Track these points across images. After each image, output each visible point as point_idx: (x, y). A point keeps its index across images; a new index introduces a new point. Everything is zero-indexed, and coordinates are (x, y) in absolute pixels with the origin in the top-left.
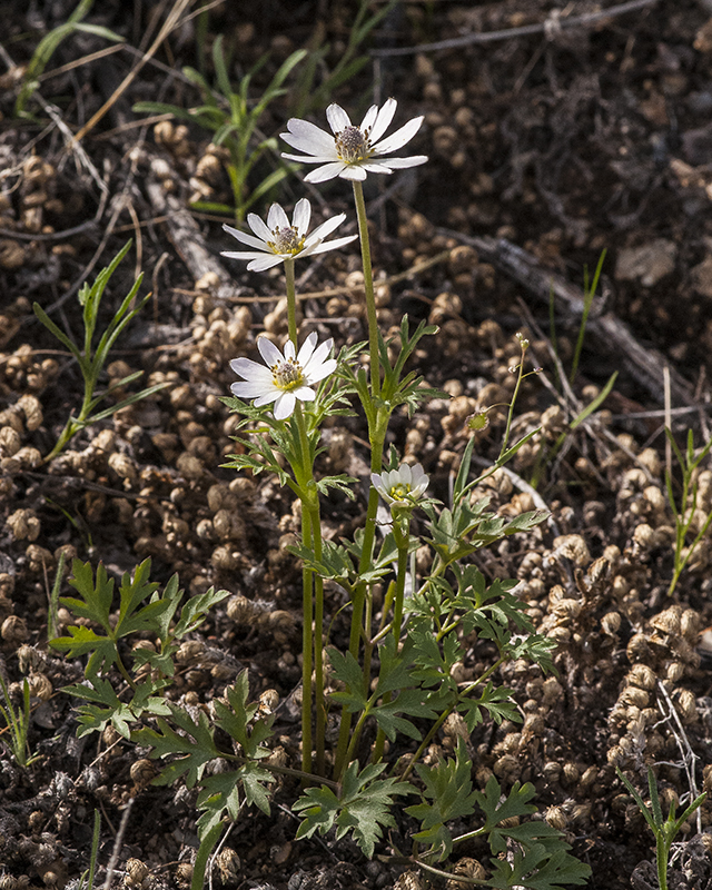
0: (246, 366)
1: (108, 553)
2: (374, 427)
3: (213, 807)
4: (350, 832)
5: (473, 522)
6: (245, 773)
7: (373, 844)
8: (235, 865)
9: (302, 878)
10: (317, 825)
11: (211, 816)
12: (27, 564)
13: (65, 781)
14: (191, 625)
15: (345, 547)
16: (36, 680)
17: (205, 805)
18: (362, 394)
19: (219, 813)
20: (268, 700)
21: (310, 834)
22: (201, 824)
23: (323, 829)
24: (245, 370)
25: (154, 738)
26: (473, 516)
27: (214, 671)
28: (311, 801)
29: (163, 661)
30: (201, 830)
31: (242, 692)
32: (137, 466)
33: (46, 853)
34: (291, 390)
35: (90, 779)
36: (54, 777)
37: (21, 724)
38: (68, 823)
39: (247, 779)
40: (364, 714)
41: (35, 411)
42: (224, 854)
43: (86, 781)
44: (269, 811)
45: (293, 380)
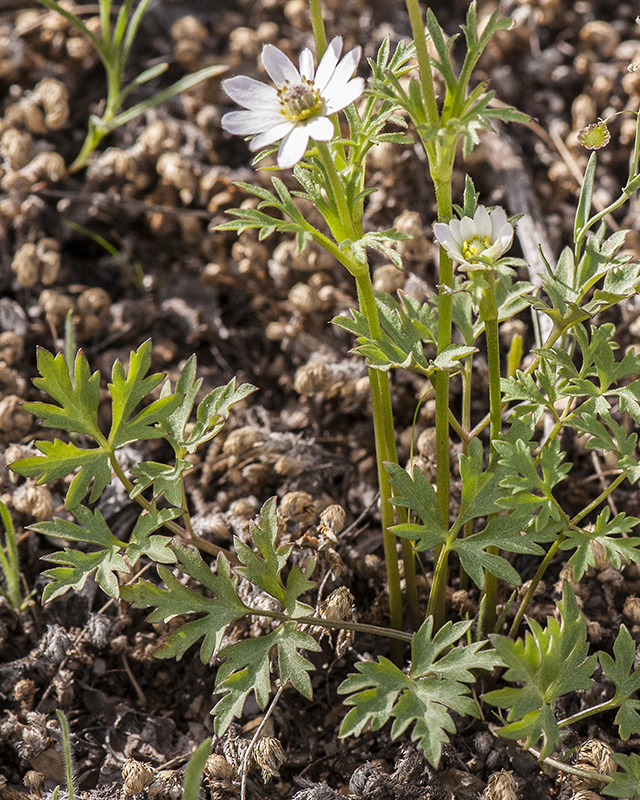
0: (245, 87)
1: (174, 282)
2: (434, 160)
3: (235, 688)
4: (410, 728)
5: (602, 269)
6: (283, 636)
7: (440, 747)
8: (277, 761)
9: (368, 775)
10: (369, 715)
11: (231, 700)
12: (43, 316)
13: (59, 639)
14: (210, 429)
15: (431, 305)
16: (31, 492)
17: (225, 685)
18: (414, 116)
19: (243, 696)
20: (329, 521)
21: (357, 731)
22: (219, 714)
23: (377, 721)
24: (245, 94)
25: (154, 594)
26: (603, 259)
27: (278, 467)
28: (365, 680)
29: (171, 481)
30: (218, 722)
31: (269, 529)
32: (198, 170)
33: (33, 741)
34: (305, 121)
35: (97, 633)
36: (46, 631)
37: (11, 554)
38: (71, 691)
39: (285, 646)
40: (446, 549)
41: (58, 102)
42: (262, 744)
43: (91, 635)
44: (311, 693)
45: (306, 107)
